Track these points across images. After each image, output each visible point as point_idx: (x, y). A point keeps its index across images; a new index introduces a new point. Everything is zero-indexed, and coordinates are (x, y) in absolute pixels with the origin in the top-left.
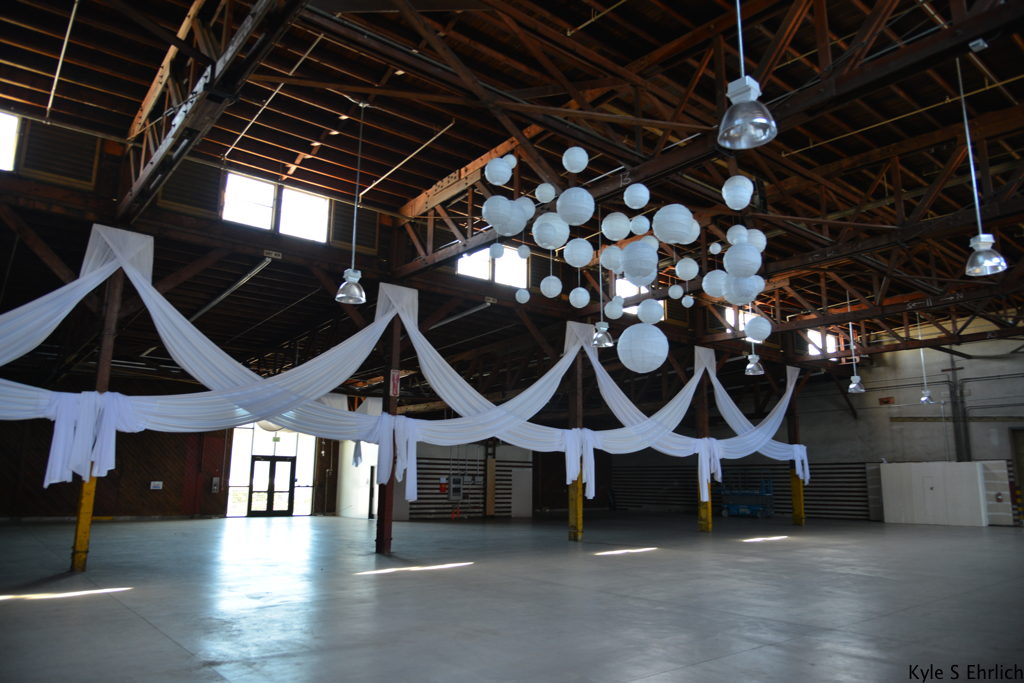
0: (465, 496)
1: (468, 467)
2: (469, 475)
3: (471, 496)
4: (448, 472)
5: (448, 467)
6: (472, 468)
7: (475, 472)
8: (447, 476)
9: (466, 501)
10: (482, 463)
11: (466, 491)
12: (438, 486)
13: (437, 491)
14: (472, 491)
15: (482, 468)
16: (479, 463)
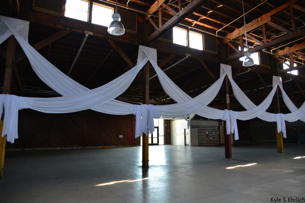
0: (214, 138)
1: (214, 129)
2: (215, 131)
3: (215, 138)
4: (208, 130)
5: (208, 129)
6: (215, 129)
7: (216, 130)
8: (208, 132)
9: (214, 139)
10: (218, 127)
11: (214, 136)
12: (206, 135)
13: (206, 136)
14: (216, 136)
15: (218, 129)
16: (217, 127)
